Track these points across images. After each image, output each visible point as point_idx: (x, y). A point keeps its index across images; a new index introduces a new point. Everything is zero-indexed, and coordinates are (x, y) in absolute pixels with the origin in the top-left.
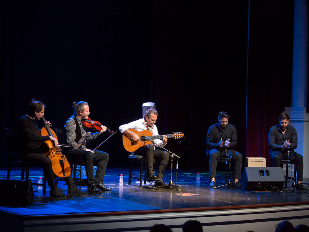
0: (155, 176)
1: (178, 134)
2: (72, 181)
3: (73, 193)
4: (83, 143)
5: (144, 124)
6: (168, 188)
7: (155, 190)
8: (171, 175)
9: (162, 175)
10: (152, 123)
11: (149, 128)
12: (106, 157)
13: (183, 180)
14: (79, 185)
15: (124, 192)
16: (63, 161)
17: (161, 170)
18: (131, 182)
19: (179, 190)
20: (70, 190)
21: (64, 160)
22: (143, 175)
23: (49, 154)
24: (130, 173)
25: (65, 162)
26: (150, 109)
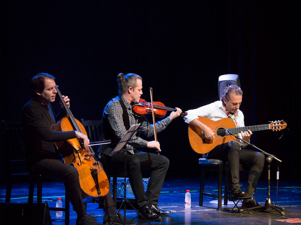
0: (243, 193)
1: (277, 124)
2: (111, 203)
3: (114, 221)
4: (128, 141)
5: (222, 109)
6: (263, 210)
7: (242, 215)
8: (268, 190)
9: (253, 190)
10: (235, 109)
11: (230, 115)
12: (163, 163)
13: (287, 198)
14: (123, 208)
15: (192, 218)
16: (96, 170)
17: (252, 182)
18: (203, 202)
19: (283, 213)
20: (109, 216)
21: (98, 169)
22: (222, 190)
23: (74, 160)
24: (201, 188)
25: (101, 172)
26: (230, 86)
